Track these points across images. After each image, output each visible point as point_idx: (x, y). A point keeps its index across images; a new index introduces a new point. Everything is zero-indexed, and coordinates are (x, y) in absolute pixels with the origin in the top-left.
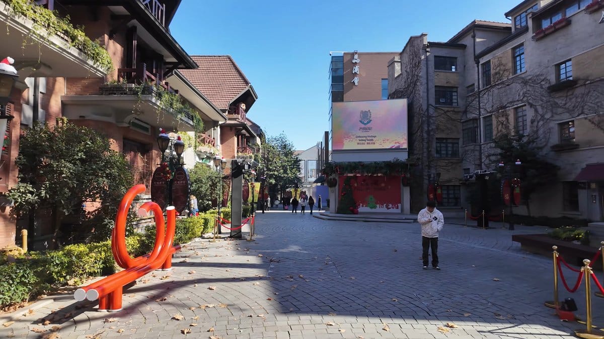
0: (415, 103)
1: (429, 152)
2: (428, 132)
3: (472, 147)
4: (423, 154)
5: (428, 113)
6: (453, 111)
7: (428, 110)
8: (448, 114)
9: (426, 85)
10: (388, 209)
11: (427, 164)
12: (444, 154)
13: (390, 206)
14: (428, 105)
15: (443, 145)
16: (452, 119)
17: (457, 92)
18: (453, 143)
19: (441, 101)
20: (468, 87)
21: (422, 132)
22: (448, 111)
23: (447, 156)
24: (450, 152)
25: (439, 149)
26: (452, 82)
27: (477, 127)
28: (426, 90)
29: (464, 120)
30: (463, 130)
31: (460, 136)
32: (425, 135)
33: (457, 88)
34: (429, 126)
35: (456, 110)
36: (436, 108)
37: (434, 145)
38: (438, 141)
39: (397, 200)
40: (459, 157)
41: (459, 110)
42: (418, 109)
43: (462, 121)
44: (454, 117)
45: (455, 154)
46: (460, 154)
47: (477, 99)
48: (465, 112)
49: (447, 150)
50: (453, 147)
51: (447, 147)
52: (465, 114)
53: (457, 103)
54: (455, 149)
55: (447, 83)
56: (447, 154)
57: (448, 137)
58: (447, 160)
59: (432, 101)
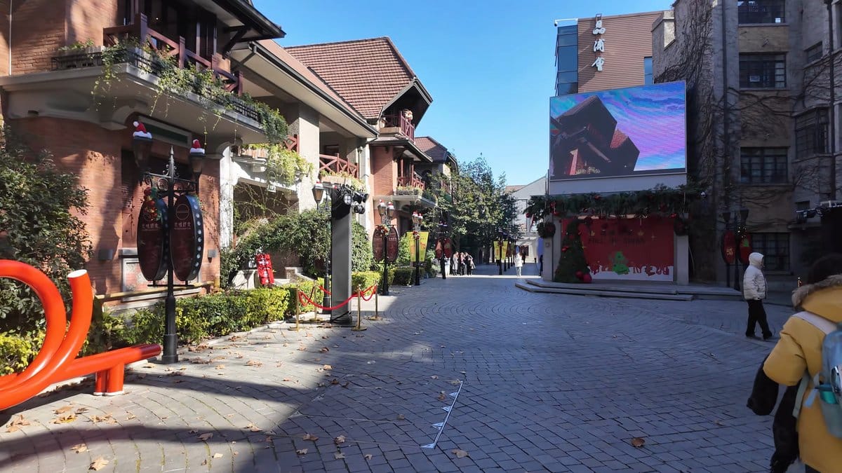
0: (700, 88)
1: (727, 173)
2: (726, 138)
3: (814, 162)
4: (715, 177)
5: (726, 103)
6: (776, 97)
7: (725, 97)
8: (767, 103)
9: (721, 54)
10: (650, 274)
11: (723, 195)
12: (757, 176)
13: (654, 269)
14: (726, 89)
15: (755, 160)
16: (774, 113)
17: (784, 61)
18: (775, 157)
19: (751, 80)
20: (808, 50)
21: (713, 138)
22: (765, 98)
23: (763, 181)
24: (769, 173)
25: (746, 167)
26: (776, 44)
27: (827, 123)
28: (721, 63)
29: (799, 110)
30: (796, 131)
31: (791, 141)
32: (720, 144)
33: (785, 54)
34: (726, 126)
35: (781, 94)
36: (741, 93)
37: (737, 161)
38: (743, 154)
39: (668, 260)
40: (788, 182)
41: (788, 94)
42: (707, 98)
43: (795, 114)
44: (778, 107)
45: (778, 176)
46: (790, 176)
47: (828, 71)
48: (802, 97)
49: (763, 170)
50: (775, 163)
51: (763, 164)
52: (801, 103)
53: (785, 81)
54: (779, 166)
55: (763, 46)
56: (763, 177)
57: (768, 144)
58: (762, 186)
59: (734, 81)
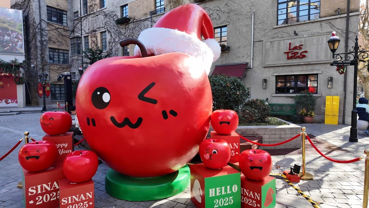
0: (30, 16)
1: (43, 58)
2: (42, 42)
3: (76, 57)
4: (37, 58)
5: (41, 26)
6: (63, 29)
7: (40, 23)
8: (59, 30)
9: (38, 3)
10: (8, 103)
11: (41, 67)
12: (56, 61)
13: (10, 101)
14: (41, 20)
15: (55, 54)
16: (62, 35)
17: (66, 15)
18: (63, 53)
19: (53, 19)
20: (75, 13)
21: (36, 41)
22: (58, 28)
23: (59, 63)
24: (62, 60)
25: (52, 56)
26: (62, 7)
27: (80, 43)
28: (38, 7)
29: (72, 36)
30: (71, 44)
31: (69, 48)
32: (39, 44)
33: (66, 12)
34: (42, 37)
35: (65, 28)
36: (48, 24)
37: (47, 53)
38: (50, 50)
39: (14, 98)
40: (69, 64)
41: (68, 29)
42: (32, 22)
43: (70, 37)
44: (64, 33)
45: (65, 61)
46: (70, 62)
47: (80, 23)
48: (73, 31)
49: (59, 58)
50: (64, 56)
51: (59, 56)
52: (73, 33)
53: (67, 23)
54: (65, 58)
55: (57, 5)
56: (59, 61)
57: (60, 48)
58: (58, 65)
59: (45, 17)
